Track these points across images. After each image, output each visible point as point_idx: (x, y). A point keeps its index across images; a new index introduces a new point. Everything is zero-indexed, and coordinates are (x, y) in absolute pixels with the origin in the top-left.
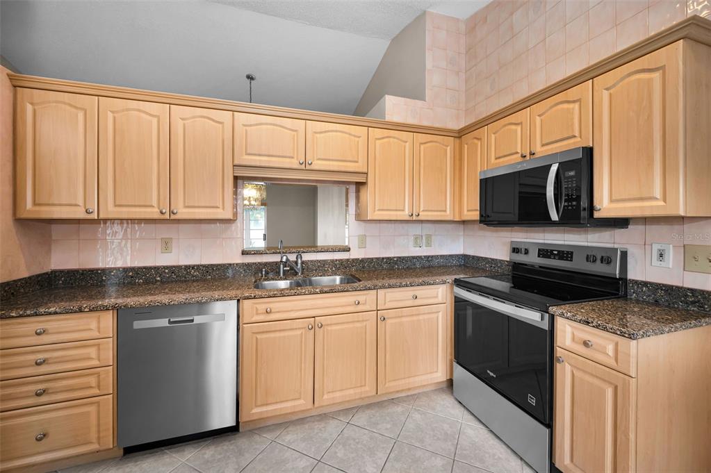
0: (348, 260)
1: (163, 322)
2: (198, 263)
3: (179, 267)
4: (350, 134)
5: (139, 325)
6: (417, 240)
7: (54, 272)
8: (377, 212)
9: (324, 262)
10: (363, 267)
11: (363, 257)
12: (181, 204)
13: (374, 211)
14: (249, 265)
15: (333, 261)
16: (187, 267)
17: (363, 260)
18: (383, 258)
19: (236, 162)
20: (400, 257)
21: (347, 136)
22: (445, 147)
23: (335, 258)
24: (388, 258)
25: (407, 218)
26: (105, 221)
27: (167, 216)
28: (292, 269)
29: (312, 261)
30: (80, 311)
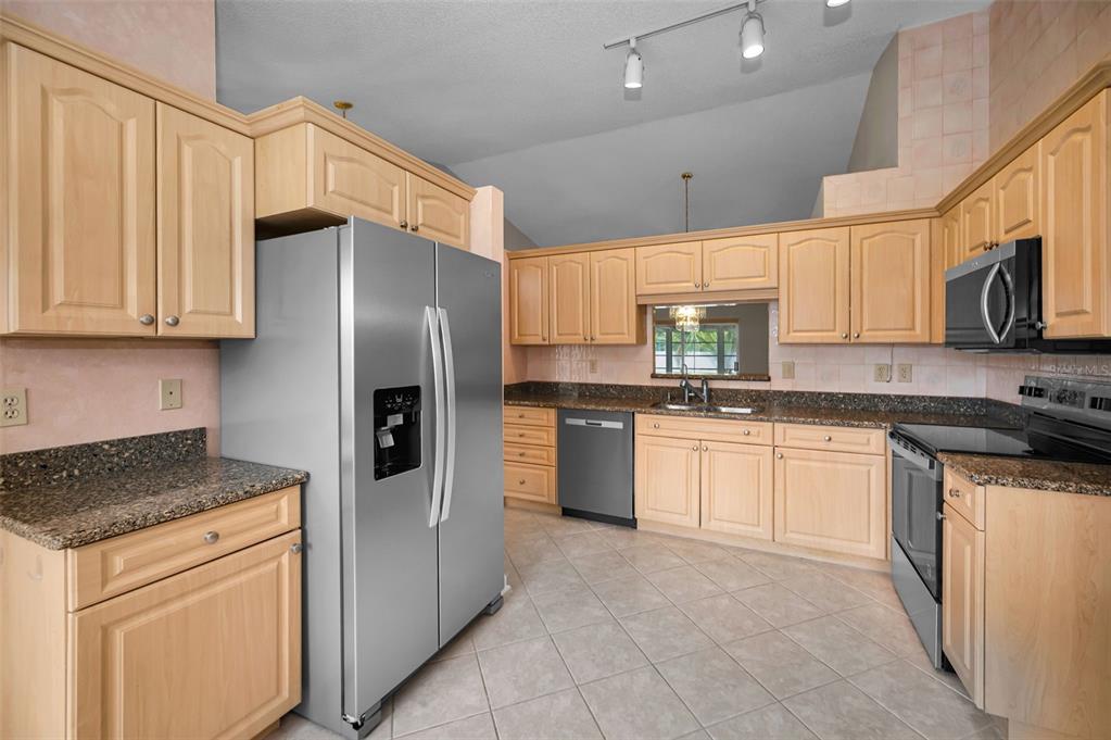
0: (767, 392)
1: (582, 422)
2: (615, 383)
3: (601, 385)
4: (754, 246)
5: (570, 421)
6: (883, 372)
7: (529, 382)
8: (792, 334)
9: (737, 392)
10: (790, 402)
11: (790, 389)
12: (598, 331)
13: (788, 333)
14: (657, 389)
15: (747, 391)
16: (607, 386)
17: (788, 394)
18: (820, 394)
19: (638, 293)
20: (849, 394)
21: (751, 248)
22: (911, 237)
23: (751, 388)
24: (828, 394)
25: (841, 341)
26: (554, 346)
27: (589, 342)
28: (696, 396)
29: (722, 390)
30: (539, 406)
